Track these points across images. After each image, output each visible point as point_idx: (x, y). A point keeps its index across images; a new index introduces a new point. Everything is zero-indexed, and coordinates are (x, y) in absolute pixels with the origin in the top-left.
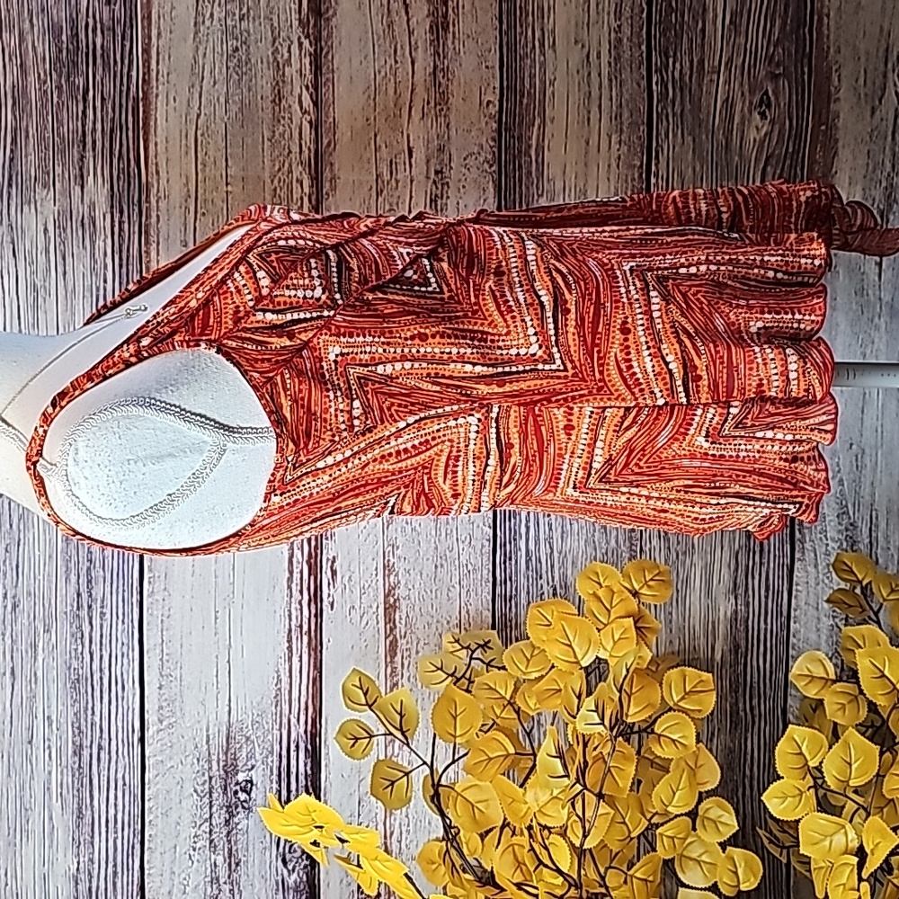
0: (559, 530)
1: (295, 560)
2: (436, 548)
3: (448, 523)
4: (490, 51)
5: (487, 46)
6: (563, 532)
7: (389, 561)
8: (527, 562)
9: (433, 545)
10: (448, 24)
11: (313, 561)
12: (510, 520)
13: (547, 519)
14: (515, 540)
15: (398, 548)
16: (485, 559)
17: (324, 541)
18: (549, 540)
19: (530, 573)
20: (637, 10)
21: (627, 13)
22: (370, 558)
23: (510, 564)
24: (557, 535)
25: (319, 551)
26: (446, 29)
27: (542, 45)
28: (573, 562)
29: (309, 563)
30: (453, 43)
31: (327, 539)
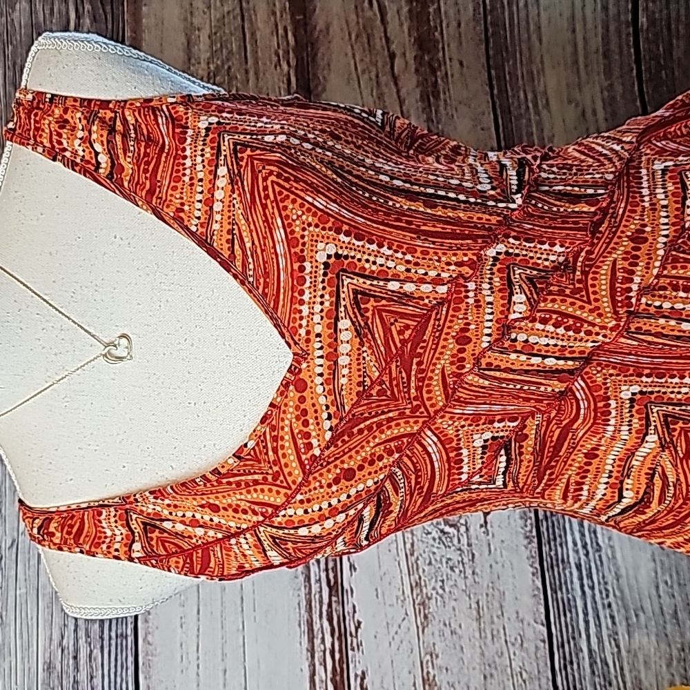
0: (624, 623)
1: (317, 678)
2: (483, 654)
3: (493, 622)
4: (484, 114)
5: (480, 110)
6: (628, 625)
7: (428, 673)
8: (591, 666)
9: (479, 650)
10: (439, 92)
11: (338, 678)
12: (565, 615)
13: (608, 611)
14: (574, 638)
15: (437, 656)
16: (542, 664)
17: (350, 653)
18: (614, 635)
19: (597, 680)
20: (626, 69)
21: (616, 72)
22: (406, 670)
23: (572, 669)
24: (622, 630)
25: (345, 666)
26: (437, 97)
27: (536, 105)
28: (645, 662)
29: (333, 680)
30: (445, 109)
31: (353, 649)
